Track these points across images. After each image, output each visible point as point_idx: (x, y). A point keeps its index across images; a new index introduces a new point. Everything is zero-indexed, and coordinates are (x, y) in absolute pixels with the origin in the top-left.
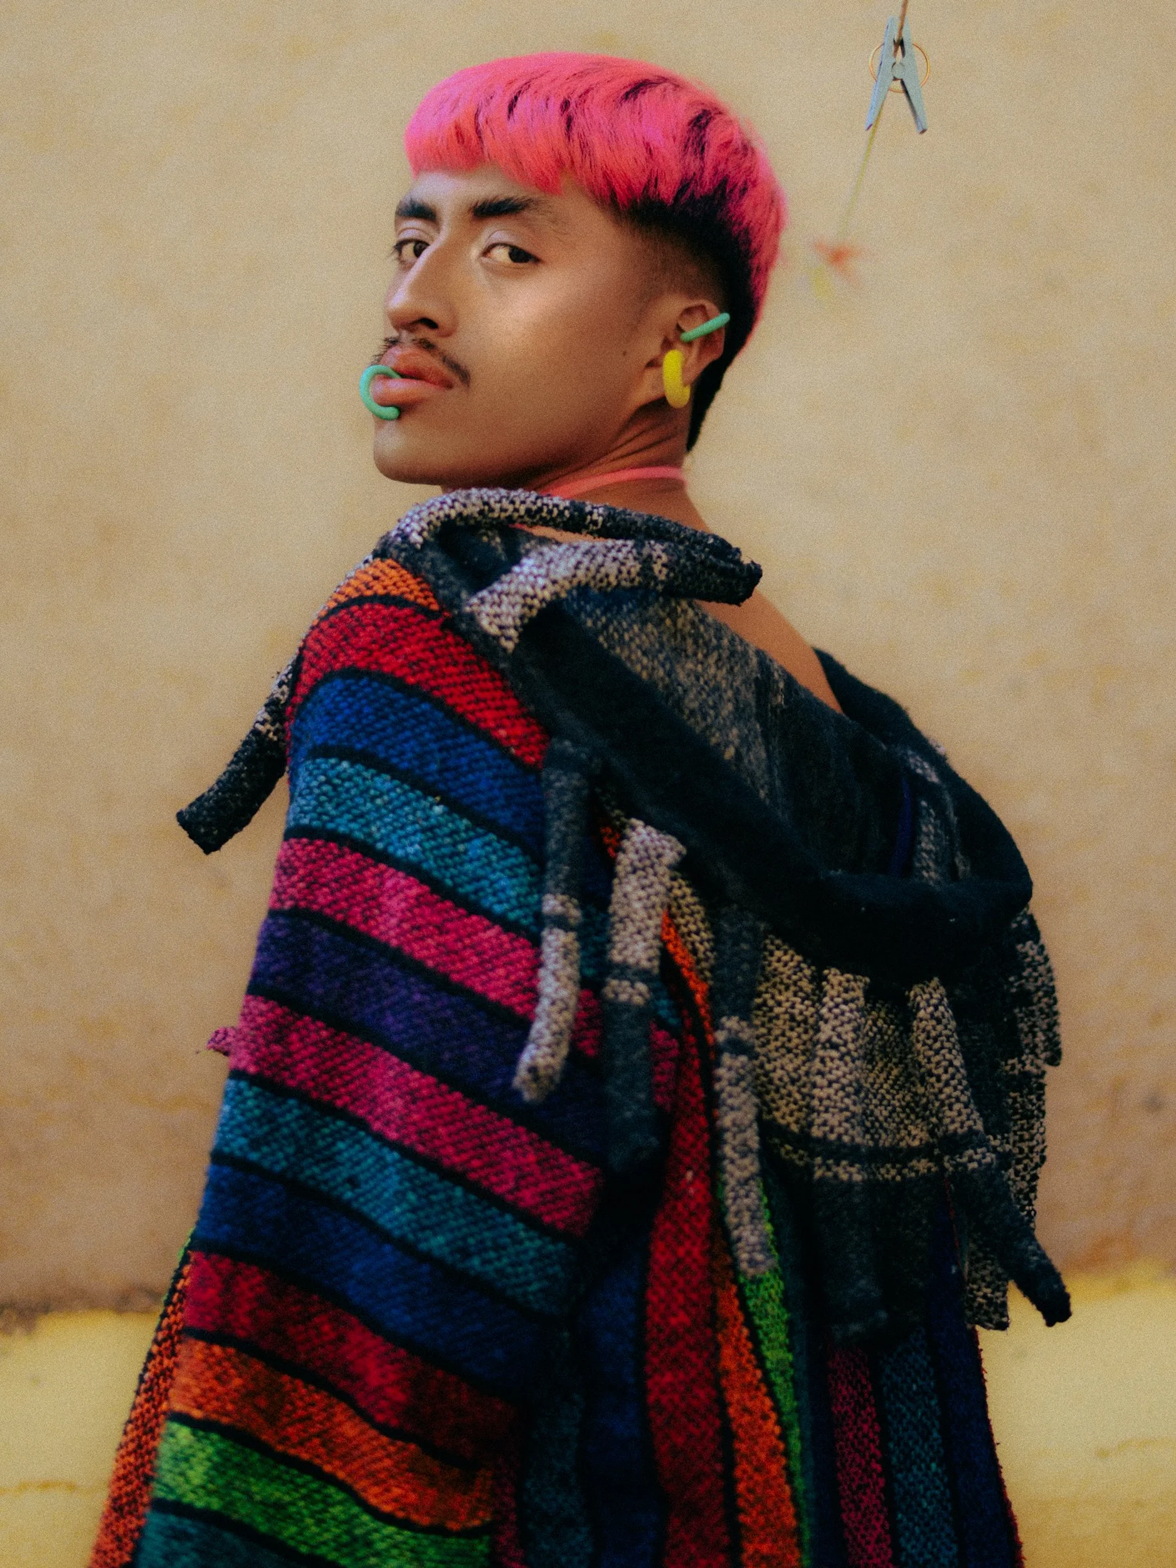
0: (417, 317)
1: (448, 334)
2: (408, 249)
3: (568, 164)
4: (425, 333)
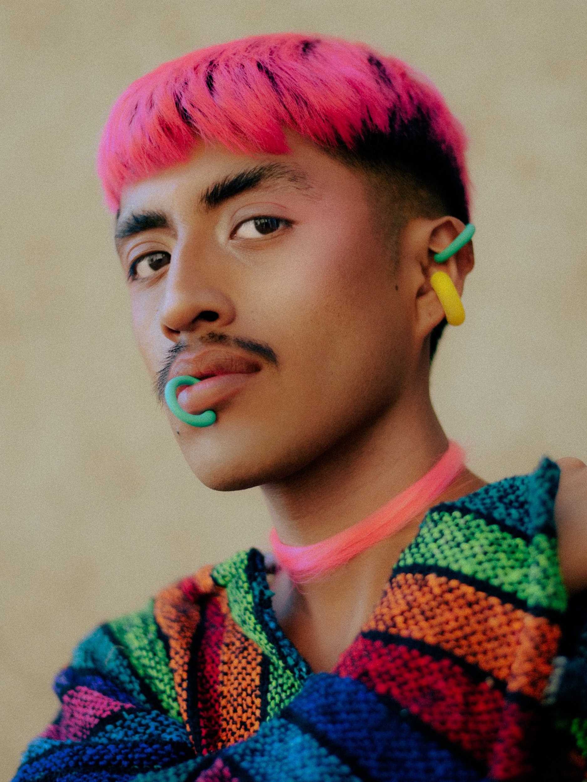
0: (193, 316)
1: (231, 320)
2: (144, 268)
3: (287, 120)
4: (207, 327)
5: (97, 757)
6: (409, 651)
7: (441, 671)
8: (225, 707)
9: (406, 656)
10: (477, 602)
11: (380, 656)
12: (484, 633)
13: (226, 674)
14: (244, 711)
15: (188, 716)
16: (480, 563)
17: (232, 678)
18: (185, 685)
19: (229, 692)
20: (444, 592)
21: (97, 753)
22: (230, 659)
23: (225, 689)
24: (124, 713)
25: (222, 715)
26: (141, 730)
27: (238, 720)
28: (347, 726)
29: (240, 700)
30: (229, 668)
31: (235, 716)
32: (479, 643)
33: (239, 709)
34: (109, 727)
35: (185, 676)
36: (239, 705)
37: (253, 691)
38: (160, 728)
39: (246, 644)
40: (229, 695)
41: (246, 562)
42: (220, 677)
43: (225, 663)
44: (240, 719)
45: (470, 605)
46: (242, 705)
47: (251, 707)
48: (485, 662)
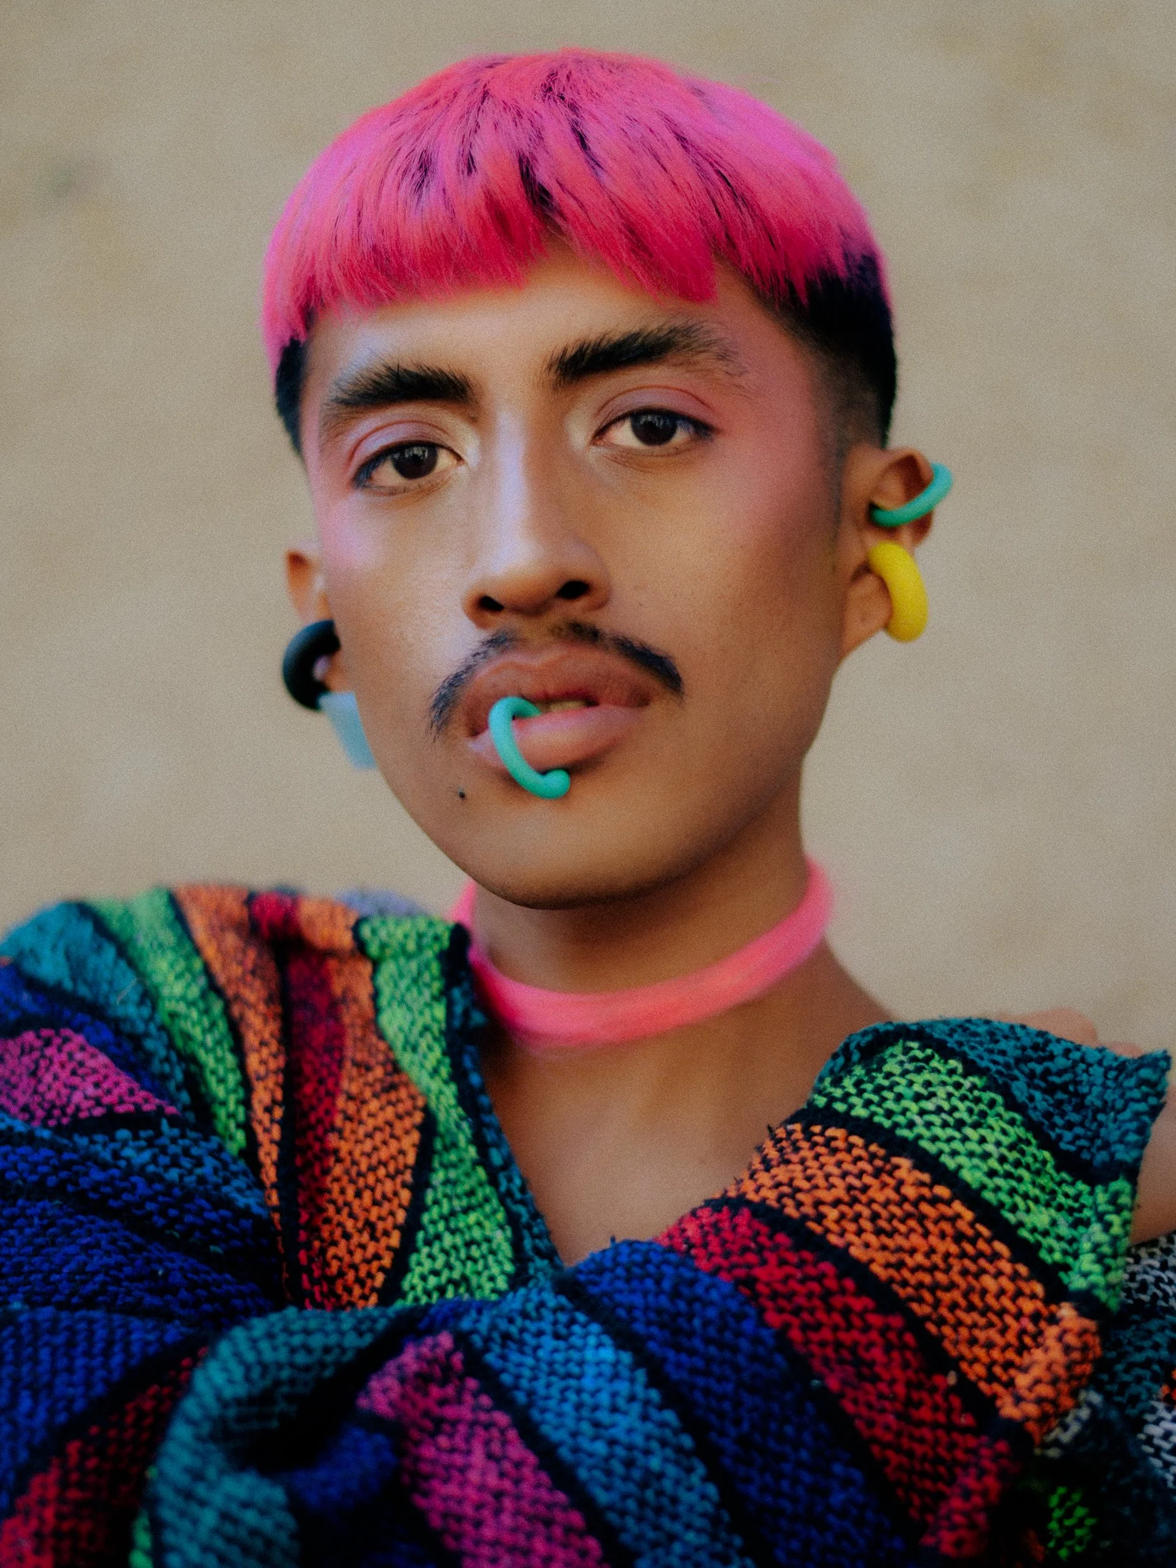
1: (605, 601)
3: (721, 239)
4: (563, 610)
5: (107, 1190)
6: (840, 1277)
7: (884, 1331)
8: (337, 1180)
9: (831, 1283)
10: (973, 1241)
11: (782, 1263)
12: (966, 1295)
13: (348, 1118)
14: (375, 1203)
15: (278, 1175)
16: (992, 1173)
17: (361, 1131)
18: (278, 1113)
19: (350, 1153)
20: (922, 1198)
21: (110, 1182)
22: (361, 1093)
23: (344, 1147)
24: (164, 1122)
25: (329, 1191)
26: (186, 1163)
27: (362, 1216)
28: (699, 1363)
29: (371, 1179)
30: (358, 1111)
31: (356, 1204)
32: (954, 1306)
33: (367, 1195)
34: (123, 1134)
35: (279, 1095)
36: (367, 1187)
37: (398, 1172)
38: (221, 1174)
39: (396, 1078)
40: (348, 1159)
41: (446, 943)
42: (338, 1121)
43: (350, 1098)
44: (366, 1214)
45: (959, 1238)
46: (373, 1190)
47: (389, 1200)
48: (953, 1341)
